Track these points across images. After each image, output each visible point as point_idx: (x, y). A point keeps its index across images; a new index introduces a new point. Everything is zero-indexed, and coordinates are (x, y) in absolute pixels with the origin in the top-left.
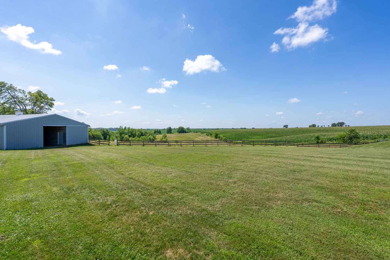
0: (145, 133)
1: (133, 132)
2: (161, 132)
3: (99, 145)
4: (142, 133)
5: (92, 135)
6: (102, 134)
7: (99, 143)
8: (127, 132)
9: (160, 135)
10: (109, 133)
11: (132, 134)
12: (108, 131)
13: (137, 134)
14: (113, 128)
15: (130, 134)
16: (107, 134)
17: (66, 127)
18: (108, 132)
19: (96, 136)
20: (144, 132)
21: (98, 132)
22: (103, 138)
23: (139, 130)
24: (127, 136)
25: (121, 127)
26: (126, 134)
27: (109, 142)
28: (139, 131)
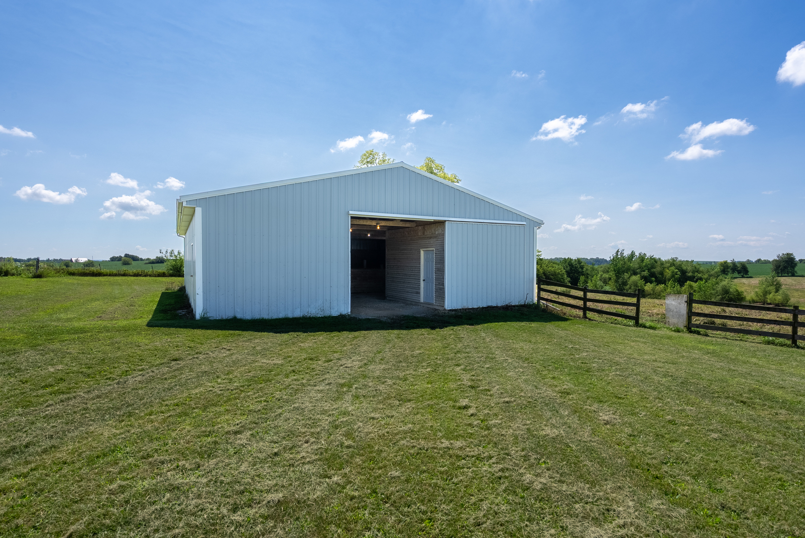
0: (693, 272)
1: (653, 267)
2: (749, 269)
3: (585, 317)
4: (684, 272)
5: (544, 273)
6: (566, 271)
7: (585, 309)
8: (637, 266)
9: (744, 280)
10: (585, 269)
11: (652, 275)
12: (582, 264)
13: (668, 273)
14: (587, 259)
15: (646, 273)
16: (579, 272)
17: (442, 223)
18: (582, 268)
19: (552, 275)
20: (689, 268)
21: (557, 266)
22: (570, 282)
23: (673, 263)
24: (635, 278)
25: (619, 253)
26: (635, 274)
27: (637, 305)
28: (674, 265)
